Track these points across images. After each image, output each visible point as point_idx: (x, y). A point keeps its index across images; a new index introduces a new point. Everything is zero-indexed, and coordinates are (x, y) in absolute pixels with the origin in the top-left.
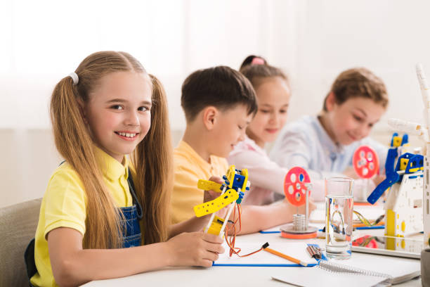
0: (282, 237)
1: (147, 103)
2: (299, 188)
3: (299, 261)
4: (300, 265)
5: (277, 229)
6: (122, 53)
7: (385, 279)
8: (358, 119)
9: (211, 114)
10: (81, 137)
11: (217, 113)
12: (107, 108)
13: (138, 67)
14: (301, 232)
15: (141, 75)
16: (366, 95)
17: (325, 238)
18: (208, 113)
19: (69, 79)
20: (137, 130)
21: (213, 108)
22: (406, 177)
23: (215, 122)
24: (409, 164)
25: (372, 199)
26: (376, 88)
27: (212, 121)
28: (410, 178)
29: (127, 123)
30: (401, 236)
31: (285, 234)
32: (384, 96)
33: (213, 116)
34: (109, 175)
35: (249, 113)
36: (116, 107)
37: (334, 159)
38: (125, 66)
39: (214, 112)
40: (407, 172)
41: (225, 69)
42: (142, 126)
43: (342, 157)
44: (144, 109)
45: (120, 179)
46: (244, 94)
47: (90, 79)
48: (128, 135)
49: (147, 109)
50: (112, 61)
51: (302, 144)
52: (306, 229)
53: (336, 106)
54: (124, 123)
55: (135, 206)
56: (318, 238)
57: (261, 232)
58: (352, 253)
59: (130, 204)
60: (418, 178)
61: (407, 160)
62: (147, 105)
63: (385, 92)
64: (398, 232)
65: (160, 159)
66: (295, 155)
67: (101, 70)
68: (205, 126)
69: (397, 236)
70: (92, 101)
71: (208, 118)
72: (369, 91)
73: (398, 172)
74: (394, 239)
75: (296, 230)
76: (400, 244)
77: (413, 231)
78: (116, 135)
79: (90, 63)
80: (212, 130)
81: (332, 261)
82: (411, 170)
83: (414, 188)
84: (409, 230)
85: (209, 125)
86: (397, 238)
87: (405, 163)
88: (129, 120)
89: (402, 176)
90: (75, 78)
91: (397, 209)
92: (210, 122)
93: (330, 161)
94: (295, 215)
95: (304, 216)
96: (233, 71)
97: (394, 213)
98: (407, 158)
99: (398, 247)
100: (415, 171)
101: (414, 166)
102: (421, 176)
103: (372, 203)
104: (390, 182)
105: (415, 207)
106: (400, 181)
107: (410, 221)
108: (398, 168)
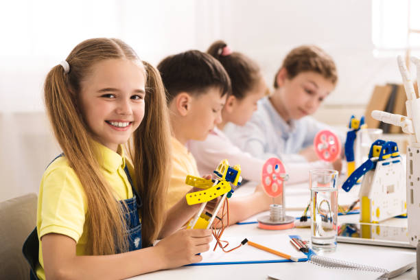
0: (260, 228)
1: (140, 91)
2: (275, 179)
3: (289, 256)
4: (290, 261)
5: (254, 219)
6: (113, 40)
8: (310, 92)
9: (183, 100)
10: (74, 127)
11: (190, 99)
12: (98, 97)
13: (130, 54)
14: (279, 222)
15: (133, 61)
16: (317, 70)
17: (309, 227)
18: (180, 99)
19: (60, 68)
20: (131, 119)
21: (185, 94)
22: (380, 163)
23: (189, 107)
24: (382, 150)
25: (347, 186)
26: (327, 64)
27: (186, 107)
28: (383, 164)
29: (119, 113)
30: (376, 223)
31: (262, 225)
32: (334, 73)
33: (186, 102)
34: (106, 166)
35: (222, 95)
36: (108, 96)
37: (286, 138)
38: (117, 53)
39: (186, 98)
40: (381, 159)
41: (194, 53)
42: (135, 114)
43: (295, 137)
44: (137, 98)
45: (118, 170)
46: (216, 77)
47: (80, 67)
48: (120, 124)
49: (140, 98)
50: (103, 48)
51: (256, 129)
52: (284, 220)
53: (287, 81)
54: (115, 111)
55: (135, 197)
56: (295, 227)
57: (238, 223)
58: (338, 244)
59: (131, 195)
60: (391, 164)
61: (380, 147)
62: (139, 94)
63: (334, 69)
64: (374, 218)
65: (157, 149)
66: (251, 140)
67: (92, 57)
68: (179, 113)
69: (373, 223)
70: (84, 89)
71: (181, 104)
72: (320, 66)
73: (371, 159)
74: (370, 226)
75: (274, 220)
76: (375, 231)
77: (387, 217)
78: (106, 124)
79: (81, 50)
80: (186, 116)
82: (384, 157)
83: (387, 174)
84: (383, 216)
85: (184, 112)
86: (372, 224)
87: (378, 150)
88: (121, 109)
89: (375, 163)
90: (66, 66)
91: (372, 196)
92: (184, 108)
93: (282, 141)
94: (272, 206)
95: (281, 206)
96: (202, 54)
97: (369, 202)
98: (380, 145)
99: (374, 234)
100: (388, 158)
101: (387, 153)
102: (394, 162)
103: (347, 191)
104: (365, 169)
105: (388, 193)
106: (374, 168)
107: (384, 207)
108: (371, 155)
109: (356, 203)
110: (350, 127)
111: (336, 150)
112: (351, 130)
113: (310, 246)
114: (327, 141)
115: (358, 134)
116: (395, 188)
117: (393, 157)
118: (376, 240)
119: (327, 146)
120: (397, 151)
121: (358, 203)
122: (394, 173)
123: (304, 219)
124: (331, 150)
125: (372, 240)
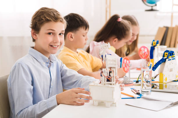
3: (133, 96)
4: (133, 98)
7: (171, 103)
9: (70, 35)
11: (73, 34)
14: (127, 83)
22: (167, 60)
23: (73, 37)
24: (168, 54)
25: (154, 68)
27: (72, 37)
28: (169, 60)
33: (71, 36)
39: (71, 34)
52: (129, 82)
56: (134, 85)
58: (152, 92)
60: (172, 60)
64: (164, 82)
71: (70, 37)
73: (164, 58)
74: (163, 85)
77: (169, 81)
80: (73, 41)
81: (145, 95)
82: (169, 57)
83: (170, 64)
84: (168, 81)
87: (166, 54)
91: (164, 73)
97: (163, 75)
98: (167, 52)
99: (164, 88)
100: (170, 57)
101: (170, 55)
102: (173, 59)
103: (154, 71)
104: (161, 62)
105: (170, 71)
106: (165, 61)
107: (168, 77)
108: (164, 56)
109: (157, 75)
110: (152, 45)
111: (148, 54)
112: (153, 46)
113: (140, 92)
114: (144, 50)
115: (156, 48)
116: (173, 69)
117: (172, 57)
118: (165, 90)
119: (144, 52)
120: (174, 55)
121: (158, 75)
122: (172, 63)
123: (137, 82)
124: (146, 54)
125: (164, 90)
